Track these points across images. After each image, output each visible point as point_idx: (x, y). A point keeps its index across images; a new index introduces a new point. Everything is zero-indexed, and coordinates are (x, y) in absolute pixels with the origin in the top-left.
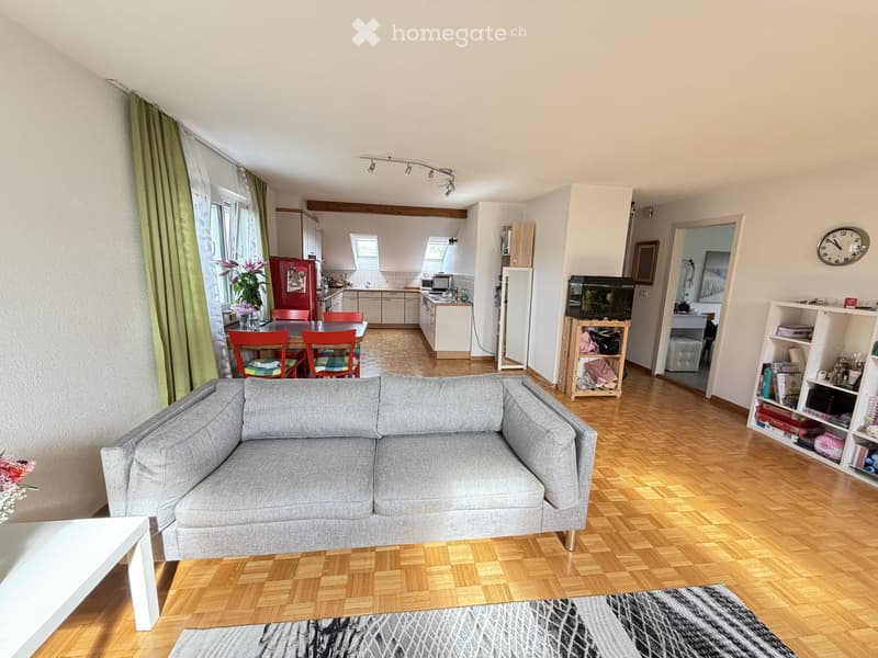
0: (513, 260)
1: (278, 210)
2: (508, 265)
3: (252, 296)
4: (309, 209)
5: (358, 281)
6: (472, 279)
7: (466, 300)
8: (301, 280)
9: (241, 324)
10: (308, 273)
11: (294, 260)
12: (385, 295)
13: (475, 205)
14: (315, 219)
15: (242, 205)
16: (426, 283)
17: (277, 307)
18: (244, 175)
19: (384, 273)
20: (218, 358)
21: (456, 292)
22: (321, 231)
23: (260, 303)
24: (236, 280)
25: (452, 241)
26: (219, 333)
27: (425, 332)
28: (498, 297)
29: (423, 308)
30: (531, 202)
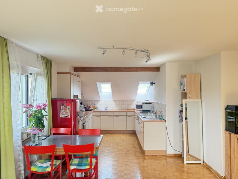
0: (188, 95)
1: (58, 73)
2: (186, 98)
3: (39, 123)
4: (74, 71)
5: (101, 106)
6: (164, 106)
7: (161, 118)
8: (68, 111)
9: (32, 139)
10: (71, 107)
11: (65, 100)
12: (115, 114)
13: (164, 64)
14: (78, 76)
15: (38, 74)
16: (139, 107)
17: (53, 127)
18: (40, 59)
19: (115, 101)
20: (16, 162)
21: (156, 113)
22: (82, 82)
23: (43, 126)
24: (31, 115)
25: (152, 83)
26: (19, 146)
27: (138, 136)
28: (181, 116)
29: (137, 121)
30: (198, 61)
